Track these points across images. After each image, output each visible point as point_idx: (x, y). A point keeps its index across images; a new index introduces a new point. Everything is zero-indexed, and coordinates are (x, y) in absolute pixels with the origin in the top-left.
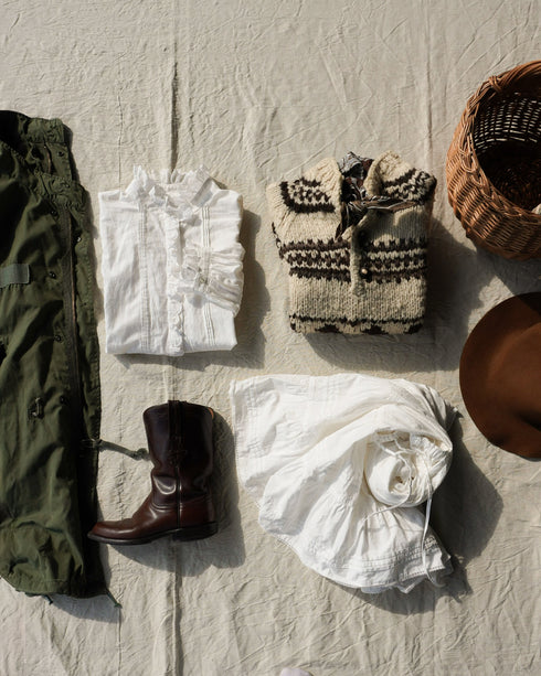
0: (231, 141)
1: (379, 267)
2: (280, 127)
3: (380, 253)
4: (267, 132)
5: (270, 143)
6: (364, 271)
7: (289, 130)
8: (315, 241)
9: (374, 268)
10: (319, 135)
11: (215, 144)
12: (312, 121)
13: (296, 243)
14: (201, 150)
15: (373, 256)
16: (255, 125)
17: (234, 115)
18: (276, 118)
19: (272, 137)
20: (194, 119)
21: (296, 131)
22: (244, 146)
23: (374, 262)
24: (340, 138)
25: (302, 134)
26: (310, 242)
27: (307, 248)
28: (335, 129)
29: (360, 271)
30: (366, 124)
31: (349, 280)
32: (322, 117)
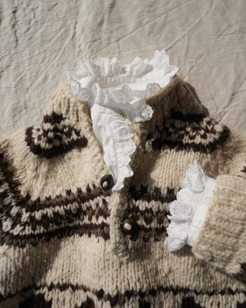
0: (63, 38)
1: (148, 221)
2: (120, 20)
3: (153, 202)
4: (104, 27)
5: (109, 38)
6: (127, 226)
7: (131, 24)
8: (74, 191)
9: (141, 222)
10: (167, 29)
11: (43, 42)
12: (158, 12)
13: (53, 197)
14: (27, 51)
15: (142, 205)
16: (90, 18)
17: (65, 8)
18: (114, 10)
19: (112, 32)
20: (17, 14)
21: (140, 24)
22: (78, 44)
23: (142, 213)
24: (193, 30)
25: (147, 28)
26: (69, 192)
27: (66, 202)
28: (187, 20)
29: (122, 227)
30: (223, 13)
31: (106, 237)
32: (170, 6)
